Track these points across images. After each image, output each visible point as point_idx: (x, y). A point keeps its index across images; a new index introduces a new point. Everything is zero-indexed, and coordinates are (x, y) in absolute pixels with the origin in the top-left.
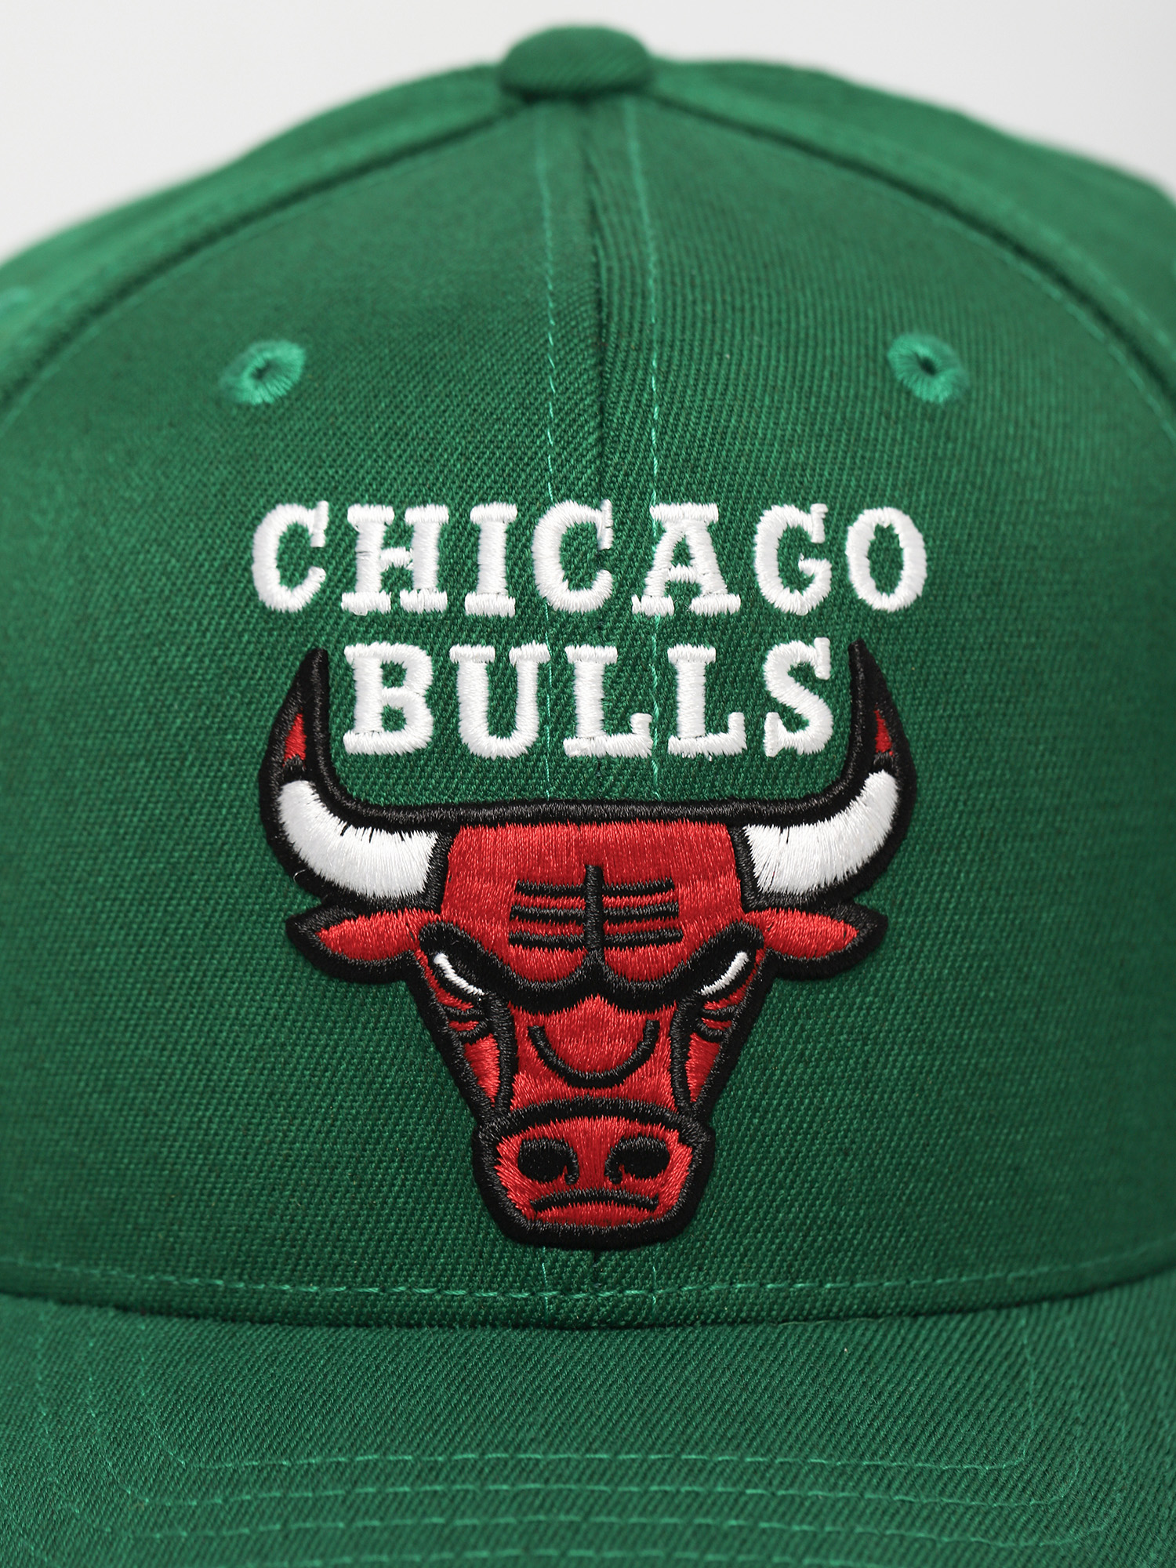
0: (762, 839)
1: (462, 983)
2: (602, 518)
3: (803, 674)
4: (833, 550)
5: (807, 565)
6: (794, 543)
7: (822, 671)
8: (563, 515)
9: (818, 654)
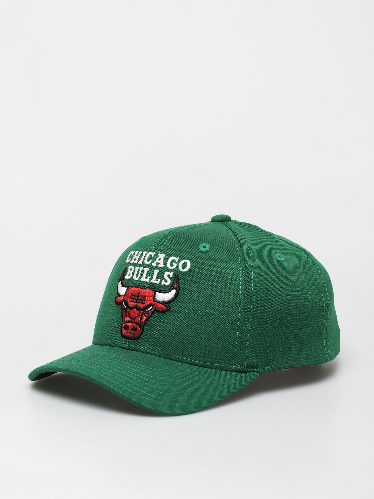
0: (157, 294)
1: (124, 305)
2: (153, 254)
3: (169, 276)
4: (178, 263)
5: (174, 264)
6: (174, 261)
7: (171, 276)
8: (150, 253)
9: (171, 274)
